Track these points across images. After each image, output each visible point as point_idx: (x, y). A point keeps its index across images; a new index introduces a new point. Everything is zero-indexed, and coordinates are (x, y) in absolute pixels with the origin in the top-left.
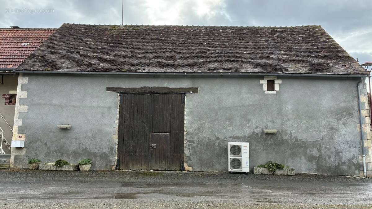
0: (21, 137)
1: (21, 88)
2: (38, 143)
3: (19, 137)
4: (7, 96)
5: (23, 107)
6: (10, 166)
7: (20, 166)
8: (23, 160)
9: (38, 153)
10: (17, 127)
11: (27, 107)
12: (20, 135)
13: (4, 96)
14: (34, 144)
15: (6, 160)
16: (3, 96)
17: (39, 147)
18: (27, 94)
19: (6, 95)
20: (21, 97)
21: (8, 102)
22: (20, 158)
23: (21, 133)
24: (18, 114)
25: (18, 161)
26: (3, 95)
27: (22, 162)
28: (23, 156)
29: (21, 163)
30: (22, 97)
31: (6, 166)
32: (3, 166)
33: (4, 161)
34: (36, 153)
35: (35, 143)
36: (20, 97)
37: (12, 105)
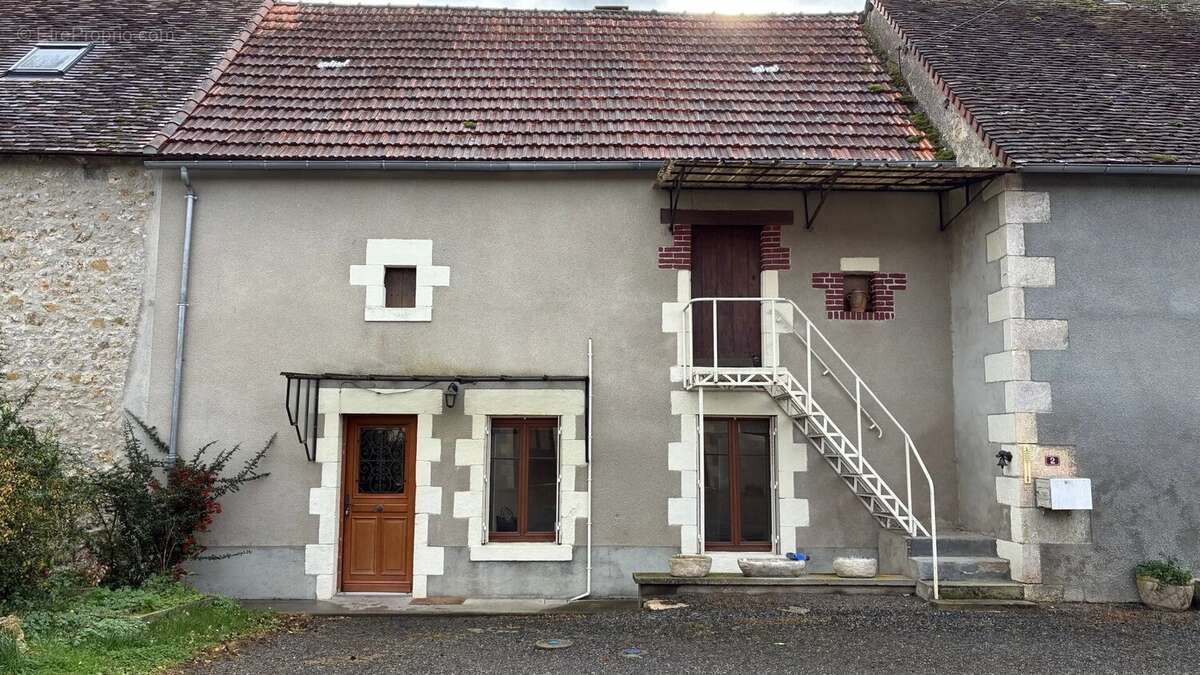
0: (1057, 461)
1: (1022, 241)
2: (1137, 488)
3: (1048, 461)
4: (831, 281)
5: (1042, 326)
6: (1026, 592)
7: (1073, 591)
8: (1083, 563)
9: (1146, 536)
10: (1033, 417)
11: (1060, 326)
12: (1053, 452)
13: (817, 280)
14: (1120, 493)
15: (975, 567)
16: (814, 281)
17: (1142, 506)
18: (1052, 267)
19: (827, 275)
20: (1032, 283)
21: (839, 308)
22: (1068, 559)
23: (1055, 446)
24: (1028, 359)
25: (1061, 572)
26: (814, 275)
27: (1079, 572)
28: (1080, 547)
29: (1073, 577)
30: (1034, 283)
31: (1006, 591)
32: (995, 593)
33: (967, 567)
34: (1135, 535)
35: (1122, 486)
36: (1023, 284)
37: (853, 318)
